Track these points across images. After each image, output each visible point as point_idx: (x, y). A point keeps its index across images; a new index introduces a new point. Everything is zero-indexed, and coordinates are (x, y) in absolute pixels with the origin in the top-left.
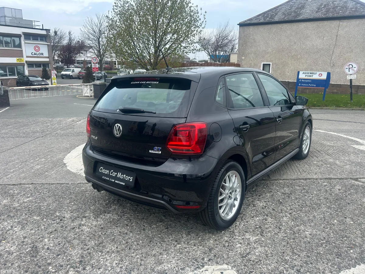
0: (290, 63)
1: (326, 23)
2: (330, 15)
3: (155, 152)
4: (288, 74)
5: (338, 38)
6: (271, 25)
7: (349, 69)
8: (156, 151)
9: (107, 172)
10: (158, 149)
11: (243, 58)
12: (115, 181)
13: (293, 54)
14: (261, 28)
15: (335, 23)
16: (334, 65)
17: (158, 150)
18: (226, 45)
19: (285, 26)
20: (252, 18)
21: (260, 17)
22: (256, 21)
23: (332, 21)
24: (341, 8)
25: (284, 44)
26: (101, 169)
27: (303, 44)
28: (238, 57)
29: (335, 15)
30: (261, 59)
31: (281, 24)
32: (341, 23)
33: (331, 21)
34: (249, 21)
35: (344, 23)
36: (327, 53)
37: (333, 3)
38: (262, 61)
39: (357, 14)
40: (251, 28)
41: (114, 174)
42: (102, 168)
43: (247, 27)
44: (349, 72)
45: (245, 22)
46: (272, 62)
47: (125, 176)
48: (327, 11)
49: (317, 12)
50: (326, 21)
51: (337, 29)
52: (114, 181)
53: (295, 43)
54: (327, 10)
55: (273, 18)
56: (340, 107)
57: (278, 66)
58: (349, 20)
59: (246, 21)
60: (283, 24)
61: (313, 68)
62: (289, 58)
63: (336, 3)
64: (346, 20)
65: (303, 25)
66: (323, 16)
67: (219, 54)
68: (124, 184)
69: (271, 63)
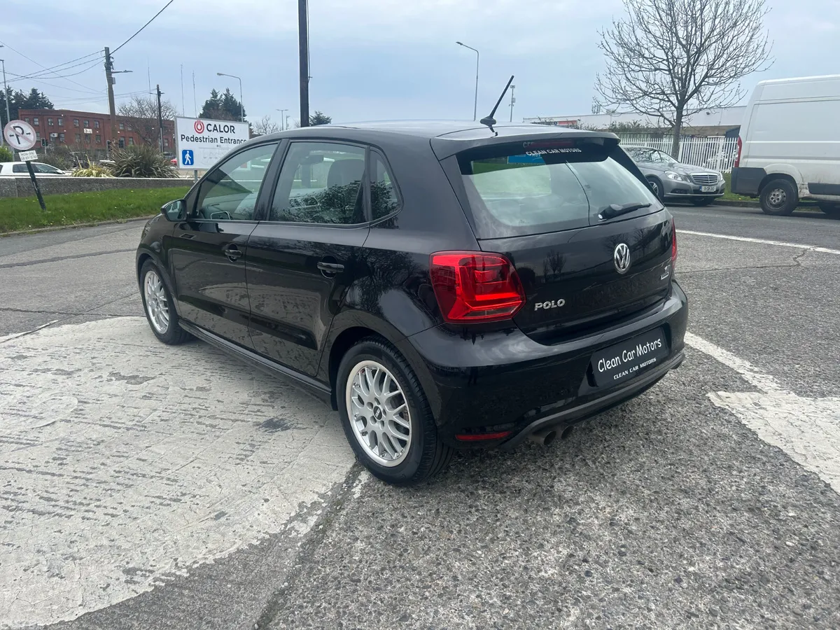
7: (17, 136)
9: (615, 362)
26: (602, 364)
41: (630, 356)
42: (601, 361)
44: (19, 143)
56: (44, 226)
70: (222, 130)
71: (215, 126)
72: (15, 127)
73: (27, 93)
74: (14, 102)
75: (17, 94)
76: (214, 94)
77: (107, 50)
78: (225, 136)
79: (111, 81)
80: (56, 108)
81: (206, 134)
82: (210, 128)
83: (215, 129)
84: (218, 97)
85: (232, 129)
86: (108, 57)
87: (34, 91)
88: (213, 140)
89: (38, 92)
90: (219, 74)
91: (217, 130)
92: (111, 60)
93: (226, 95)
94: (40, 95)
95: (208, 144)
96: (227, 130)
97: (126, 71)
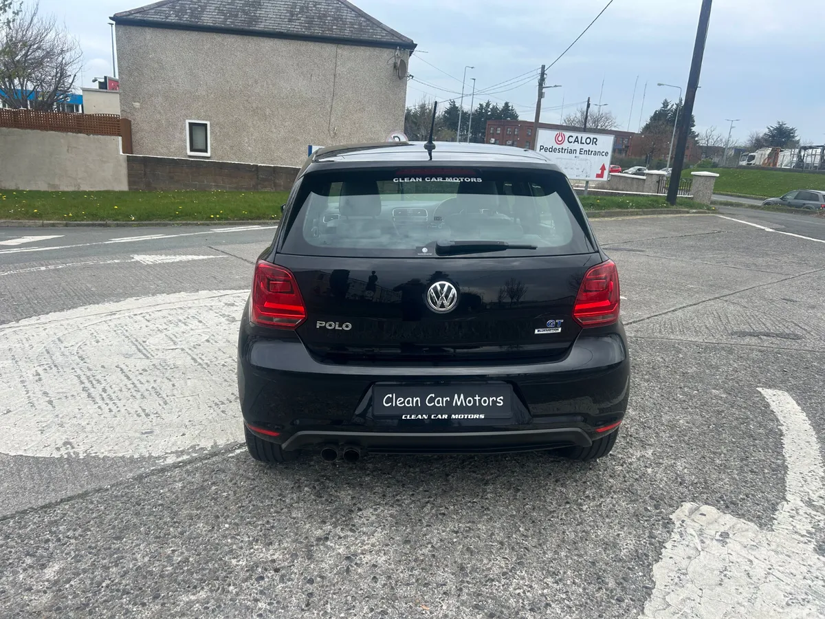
0: (250, 124)
1: (311, 46)
2: (317, 31)
3: (549, 332)
4: (249, 148)
5: (337, 80)
6: (197, 33)
8: (553, 329)
10: (556, 323)
11: (137, 105)
12: (450, 416)
13: (254, 105)
14: (174, 37)
15: (329, 49)
16: (335, 134)
17: (556, 326)
18: (39, 63)
19: (231, 40)
20: (146, 7)
21: (164, 9)
22: (157, 18)
23: (325, 45)
24: (332, 20)
25: (232, 82)
27: (274, 85)
28: (121, 100)
29: (328, 33)
30: (184, 112)
31: (220, 34)
32: (340, 51)
33: (323, 44)
34: (138, 15)
35: (345, 52)
36: (321, 108)
37: (315, 6)
38: (187, 117)
39: (365, 37)
40: (149, 34)
43: (138, 28)
45: (129, 15)
46: (210, 120)
47: (477, 398)
48: (310, 22)
49: (290, 21)
50: (313, 43)
51: (334, 61)
52: (445, 416)
53: (256, 82)
54: (308, 19)
55: (199, 18)
57: (225, 130)
58: (353, 47)
59: (130, 13)
60: (225, 35)
61: (299, 137)
62: (248, 114)
63: (320, 6)
64: (349, 47)
65: (268, 44)
66: (303, 30)
67: (22, 86)
68: (482, 416)
69: (208, 123)
70: (584, 141)
71: (577, 137)
72: (394, 137)
73: (501, 106)
74: (489, 113)
75: (494, 107)
76: (666, 104)
77: (543, 67)
78: (586, 147)
79: (541, 95)
80: (520, 118)
81: (566, 145)
82: (571, 139)
83: (576, 141)
84: (669, 107)
85: (595, 141)
86: (543, 74)
87: (507, 104)
88: (571, 152)
89: (510, 104)
90: (659, 85)
91: (578, 141)
92: (545, 76)
93: (677, 105)
94: (510, 108)
95: (566, 155)
96: (588, 142)
97: (556, 86)
